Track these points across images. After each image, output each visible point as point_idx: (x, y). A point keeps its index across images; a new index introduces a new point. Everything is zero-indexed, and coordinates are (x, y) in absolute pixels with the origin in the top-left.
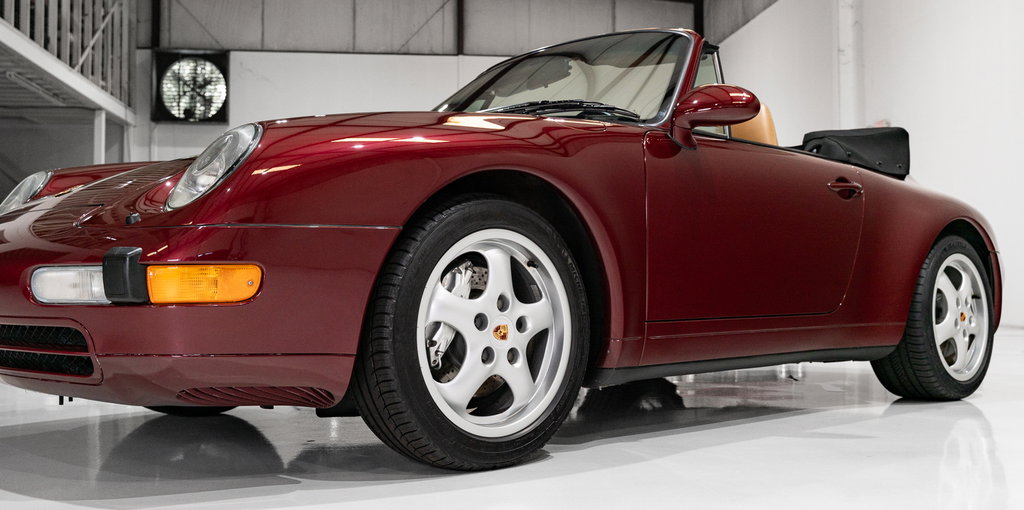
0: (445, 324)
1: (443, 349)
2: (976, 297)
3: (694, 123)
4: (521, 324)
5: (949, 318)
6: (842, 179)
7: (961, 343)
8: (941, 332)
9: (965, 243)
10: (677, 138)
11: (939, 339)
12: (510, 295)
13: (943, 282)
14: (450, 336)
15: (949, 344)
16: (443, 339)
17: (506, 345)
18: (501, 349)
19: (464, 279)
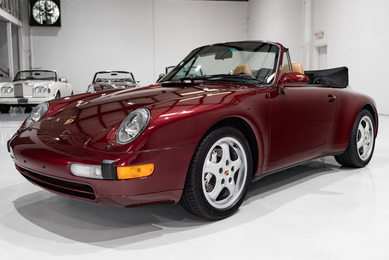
0: (210, 173)
1: (208, 181)
2: (370, 129)
3: (285, 87)
4: (232, 169)
5: (362, 139)
6: (330, 96)
7: (365, 147)
8: (359, 144)
9: (368, 112)
10: (279, 92)
11: (359, 147)
12: (229, 160)
13: (360, 127)
14: (211, 176)
15: (362, 148)
16: (209, 177)
17: (228, 177)
18: (227, 178)
19: (214, 156)
